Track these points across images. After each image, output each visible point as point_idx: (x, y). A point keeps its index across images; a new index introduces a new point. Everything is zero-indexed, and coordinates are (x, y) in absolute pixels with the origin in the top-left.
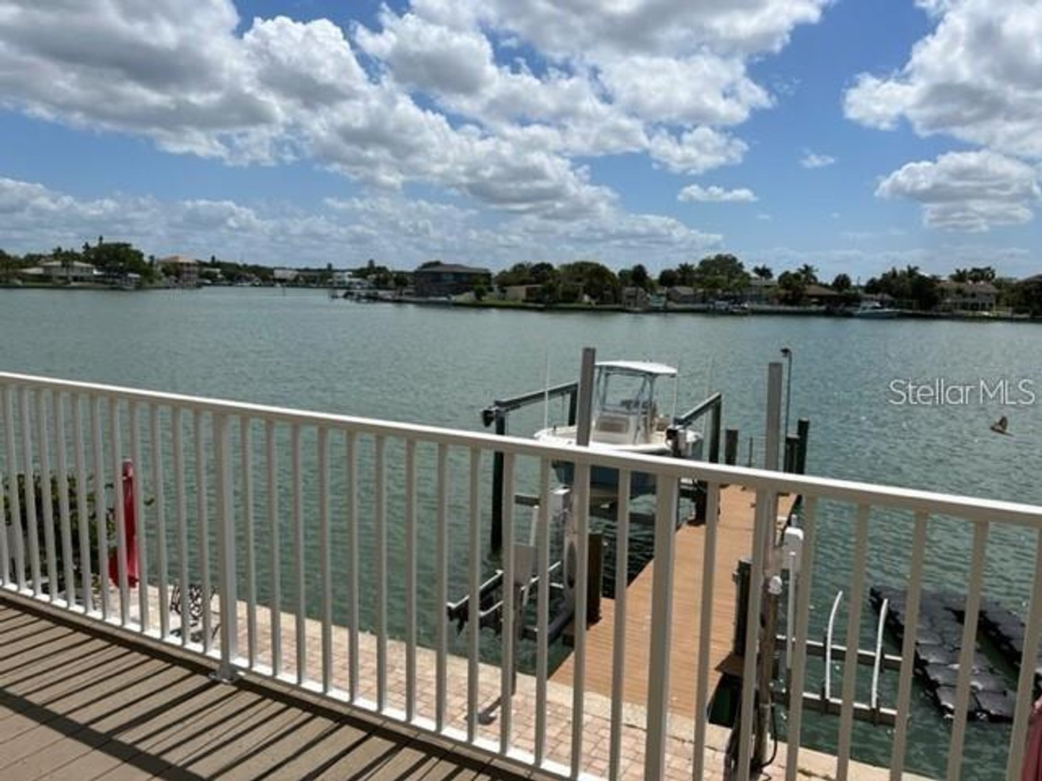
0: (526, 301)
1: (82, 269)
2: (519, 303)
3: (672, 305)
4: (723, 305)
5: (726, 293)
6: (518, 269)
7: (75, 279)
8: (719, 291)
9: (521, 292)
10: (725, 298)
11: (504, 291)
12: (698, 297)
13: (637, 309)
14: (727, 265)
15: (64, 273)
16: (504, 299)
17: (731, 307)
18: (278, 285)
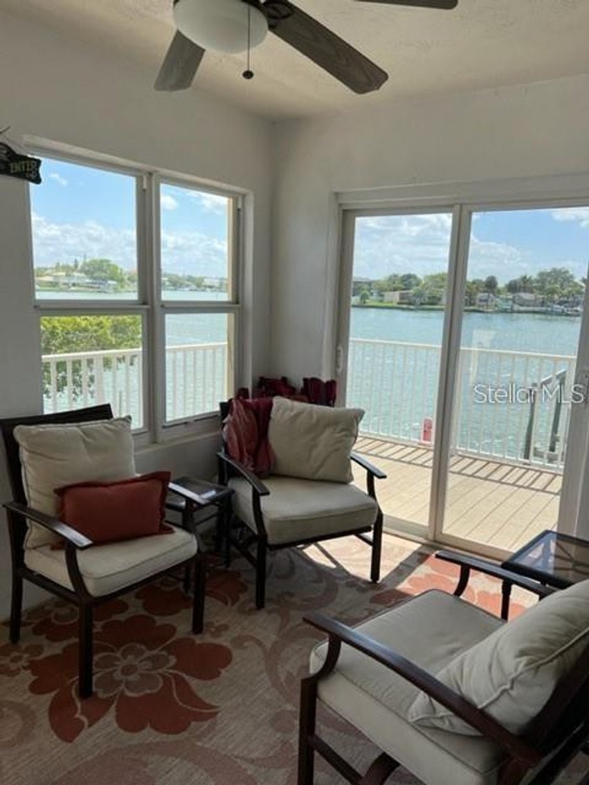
0: (399, 303)
1: (78, 278)
2: (395, 305)
3: (516, 307)
4: (558, 308)
5: (562, 299)
6: (393, 278)
7: (74, 285)
8: (556, 297)
9: (395, 297)
10: (560, 303)
11: (382, 296)
12: (538, 302)
13: (489, 310)
14: (561, 277)
17: (565, 310)
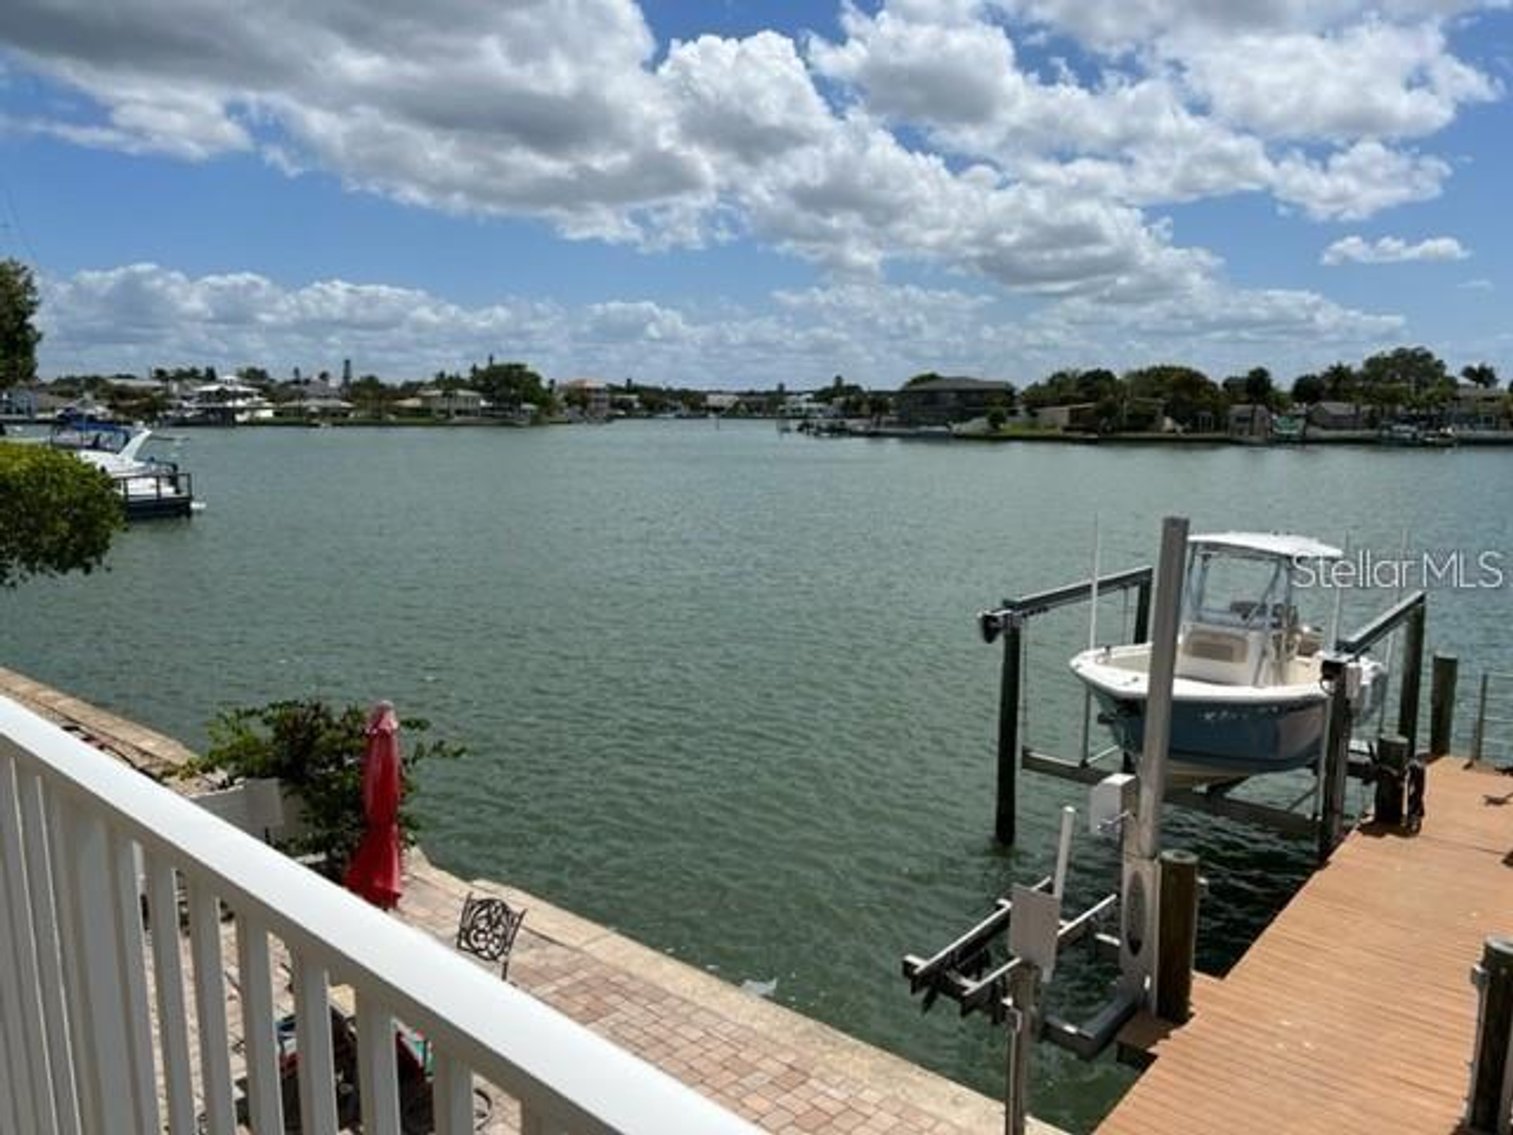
0: (1067, 429)
1: (466, 399)
2: (1059, 432)
3: (1314, 432)
4: (1406, 431)
5: (1414, 411)
6: (1058, 380)
7: (459, 412)
8: (1400, 409)
9: (1061, 415)
10: (1410, 420)
11: (1034, 415)
12: (1359, 419)
13: (1255, 438)
14: (1416, 366)
15: (445, 406)
16: (1033, 426)
17: (1420, 435)
18: (712, 415)
